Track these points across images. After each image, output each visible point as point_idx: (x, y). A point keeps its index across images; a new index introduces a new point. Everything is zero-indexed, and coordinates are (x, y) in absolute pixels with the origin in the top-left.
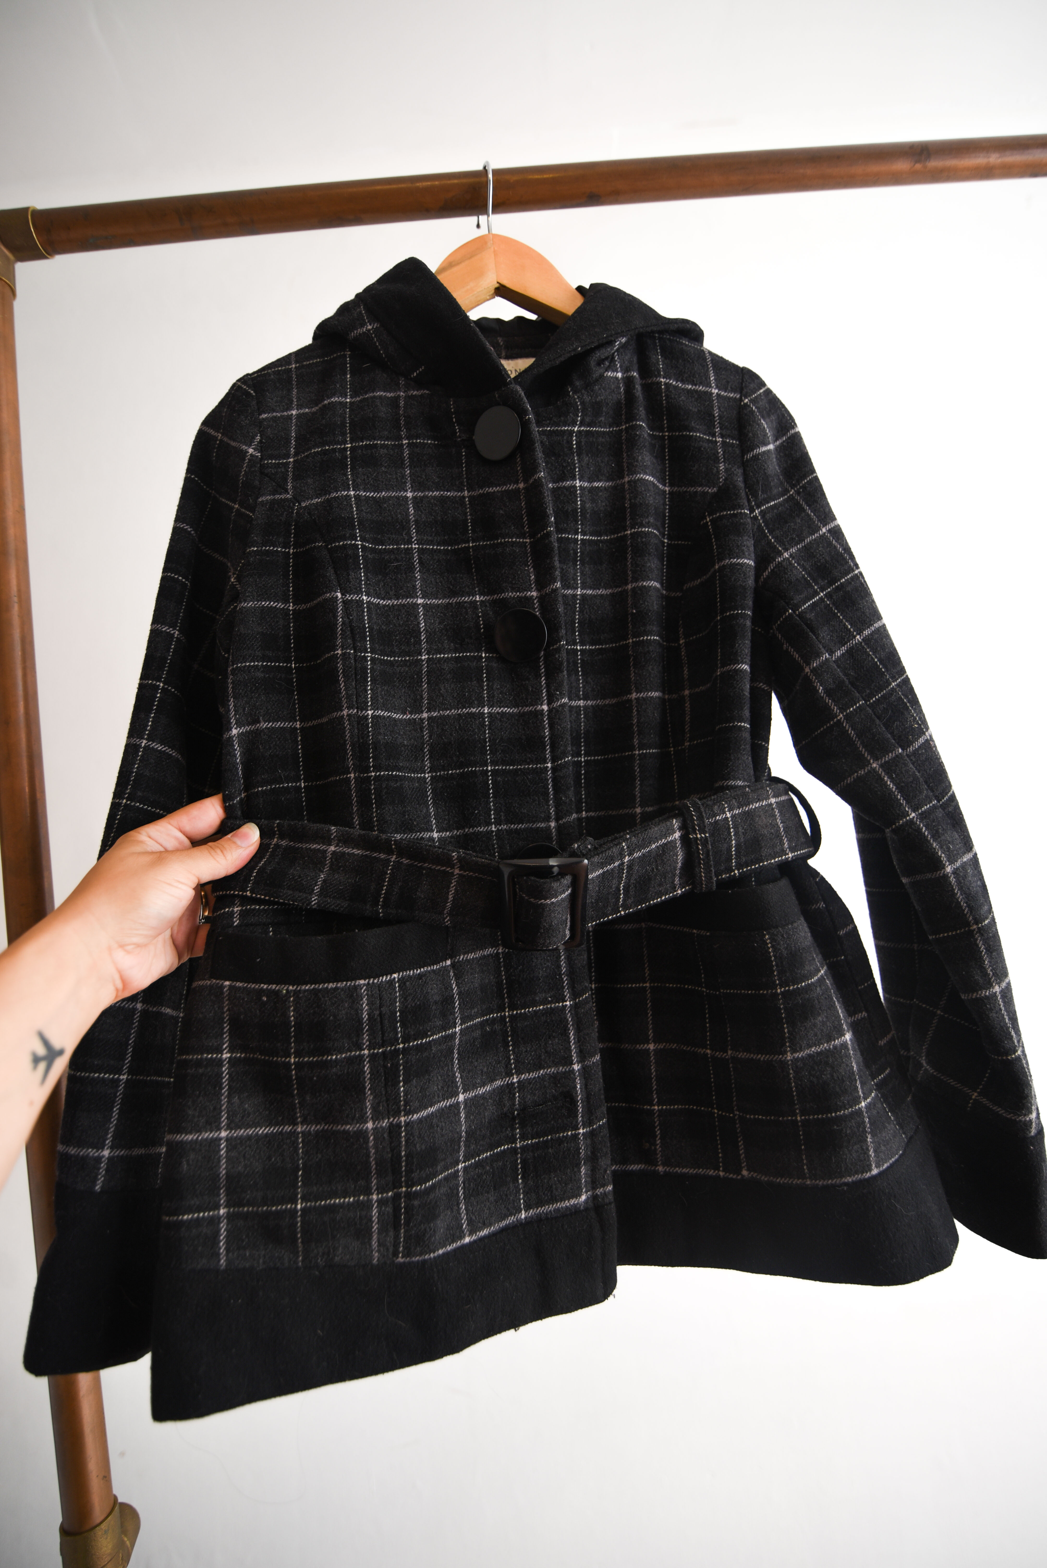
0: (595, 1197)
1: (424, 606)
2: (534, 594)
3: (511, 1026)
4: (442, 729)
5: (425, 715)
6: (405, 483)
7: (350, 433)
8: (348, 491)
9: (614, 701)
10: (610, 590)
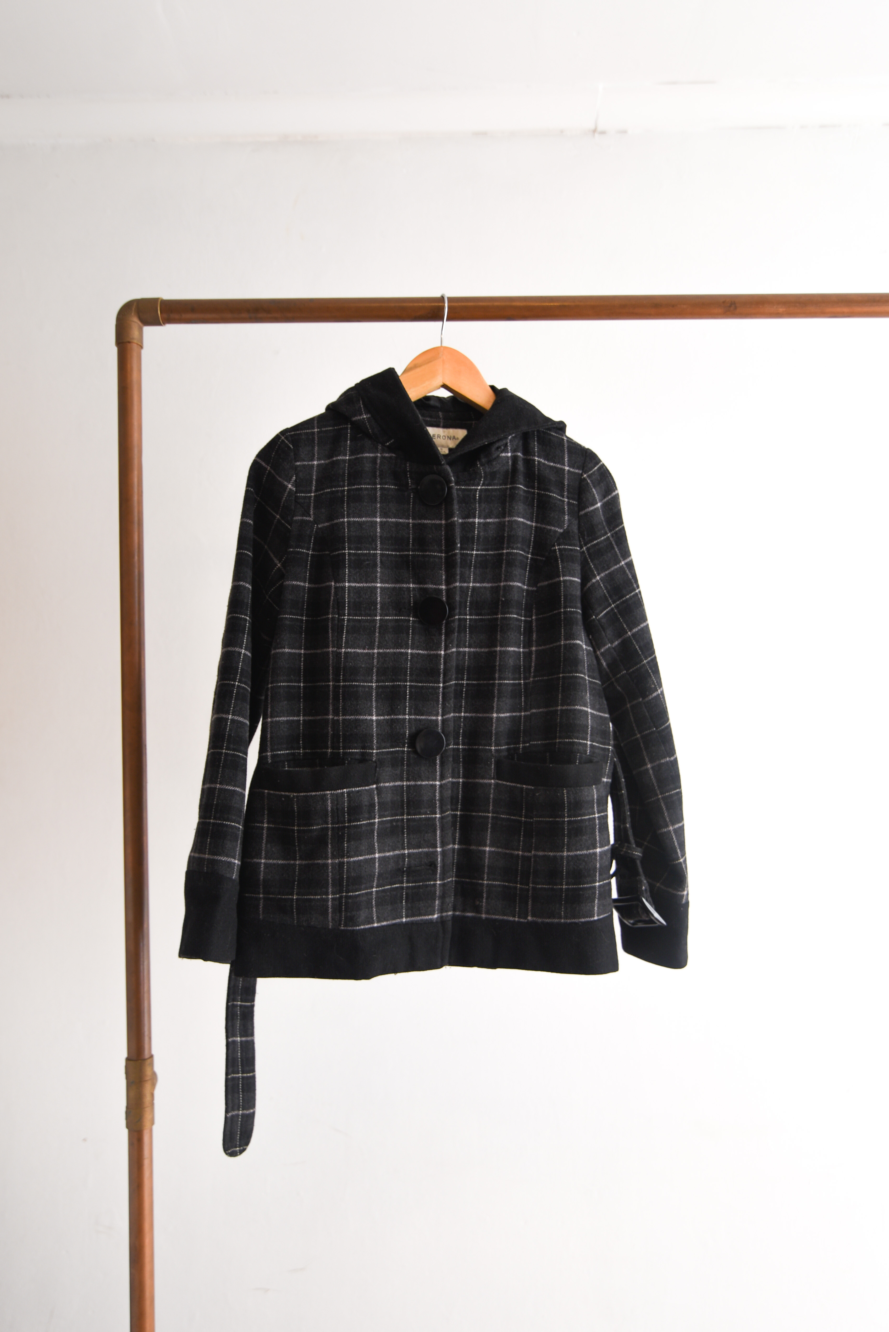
0: (441, 917)
1: (381, 588)
2: (444, 587)
3: (407, 824)
4: (385, 660)
5: (376, 651)
6: (377, 512)
7: (347, 480)
8: (344, 518)
9: (487, 650)
10: (490, 585)
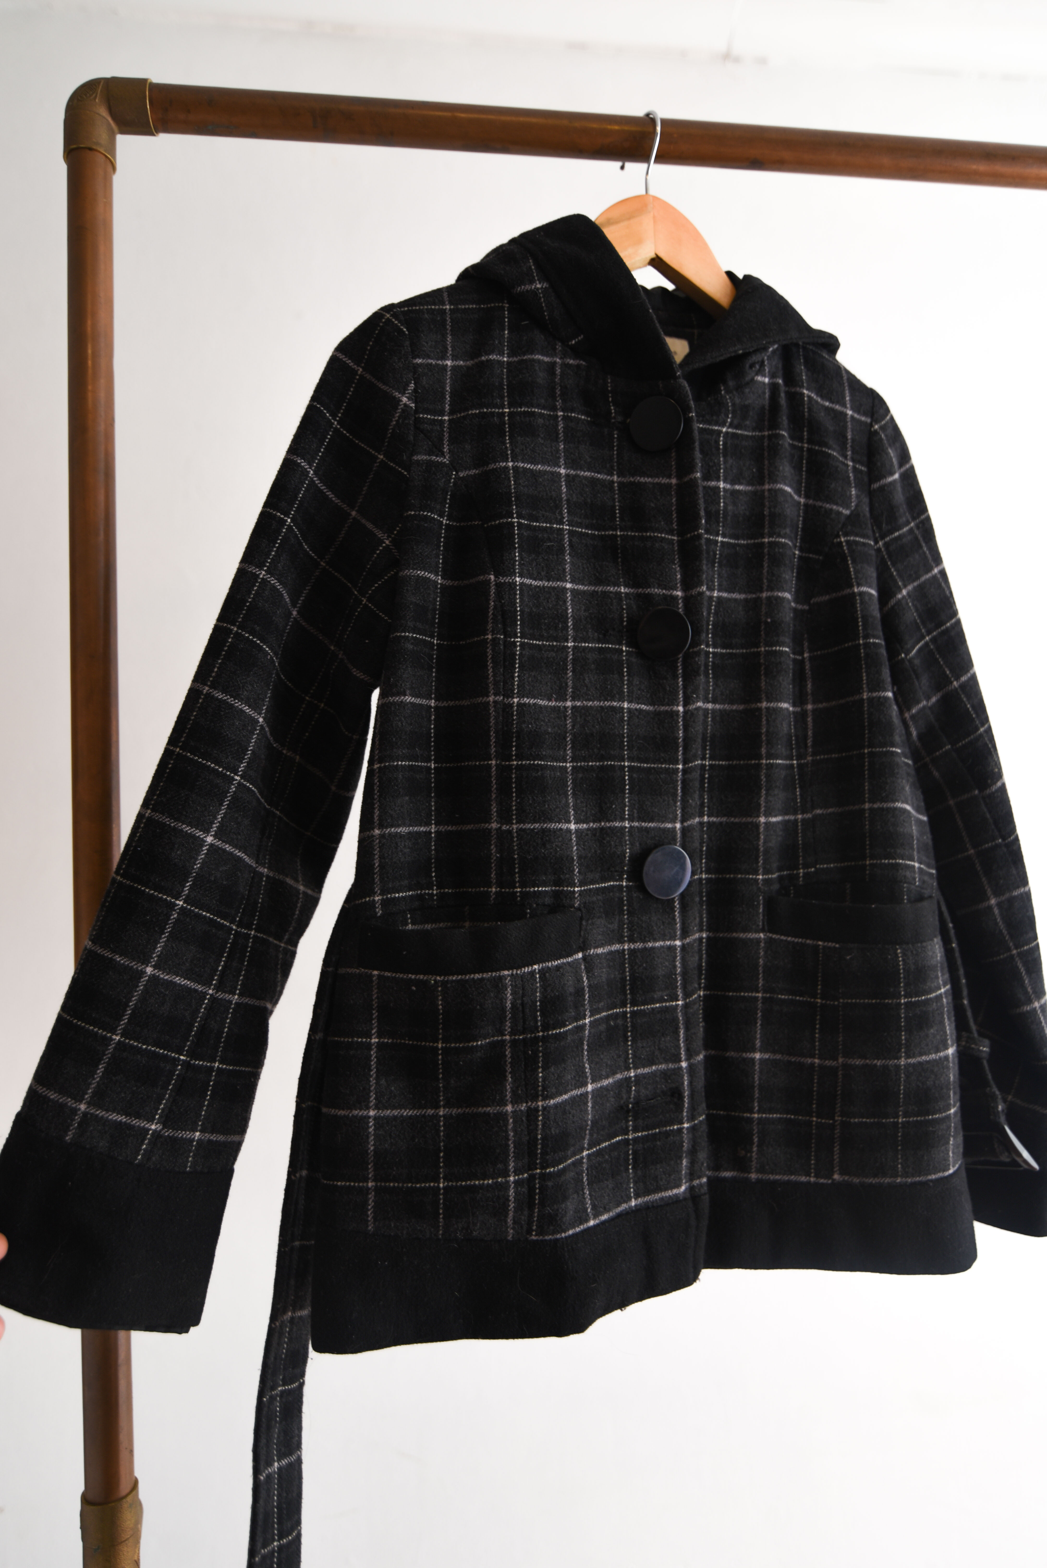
0: (691, 1189)
1: (573, 591)
2: (679, 593)
3: (632, 1022)
4: (585, 720)
5: (569, 704)
6: (559, 458)
7: (508, 396)
8: (507, 461)
9: (741, 707)
10: (743, 596)
